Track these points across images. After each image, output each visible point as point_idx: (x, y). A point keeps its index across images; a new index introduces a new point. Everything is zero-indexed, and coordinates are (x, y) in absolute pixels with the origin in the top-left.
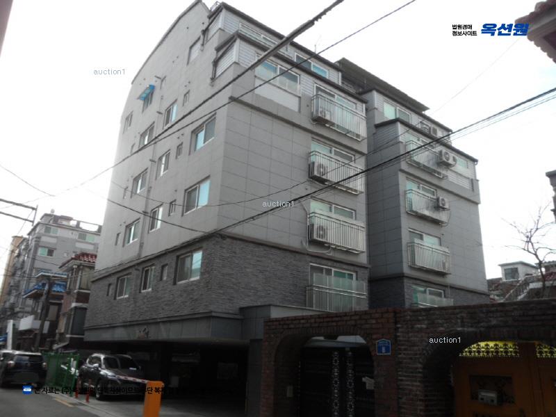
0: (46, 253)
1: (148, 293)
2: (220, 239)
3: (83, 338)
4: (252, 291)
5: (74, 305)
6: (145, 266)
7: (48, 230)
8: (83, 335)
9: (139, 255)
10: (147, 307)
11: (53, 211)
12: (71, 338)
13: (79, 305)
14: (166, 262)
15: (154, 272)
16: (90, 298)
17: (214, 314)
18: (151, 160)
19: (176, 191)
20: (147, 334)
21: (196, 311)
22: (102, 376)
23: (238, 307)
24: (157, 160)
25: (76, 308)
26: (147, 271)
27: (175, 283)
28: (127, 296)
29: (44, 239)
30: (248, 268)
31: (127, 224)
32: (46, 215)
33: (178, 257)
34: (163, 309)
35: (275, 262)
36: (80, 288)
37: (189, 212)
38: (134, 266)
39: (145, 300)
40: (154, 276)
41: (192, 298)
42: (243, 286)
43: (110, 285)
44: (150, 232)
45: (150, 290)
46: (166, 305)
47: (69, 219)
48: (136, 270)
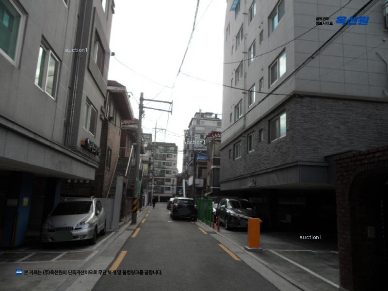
0: (200, 137)
1: (252, 152)
2: (299, 99)
3: (219, 189)
4: (336, 141)
5: (212, 167)
6: (249, 132)
7: (198, 122)
8: (219, 186)
9: (244, 126)
10: (253, 163)
11: (200, 110)
12: (213, 189)
13: (215, 167)
14: (261, 128)
15: (255, 136)
16: (221, 162)
17: (300, 163)
18: (243, 52)
19: (262, 70)
20: (255, 183)
21: (287, 162)
22: (228, 213)
23: (323, 156)
24: (247, 51)
25: (214, 169)
26: (251, 137)
27: (269, 142)
28: (240, 157)
29: (197, 128)
30: (329, 121)
31: (235, 105)
32: (197, 113)
33: (269, 121)
34: (263, 164)
35: (356, 114)
36: (215, 155)
37: (273, 84)
38: (242, 134)
39: (251, 158)
40: (255, 139)
41: (282, 152)
42: (326, 138)
43: (230, 150)
44: (250, 106)
45: (254, 150)
46: (265, 160)
47: (211, 114)
48: (243, 137)
